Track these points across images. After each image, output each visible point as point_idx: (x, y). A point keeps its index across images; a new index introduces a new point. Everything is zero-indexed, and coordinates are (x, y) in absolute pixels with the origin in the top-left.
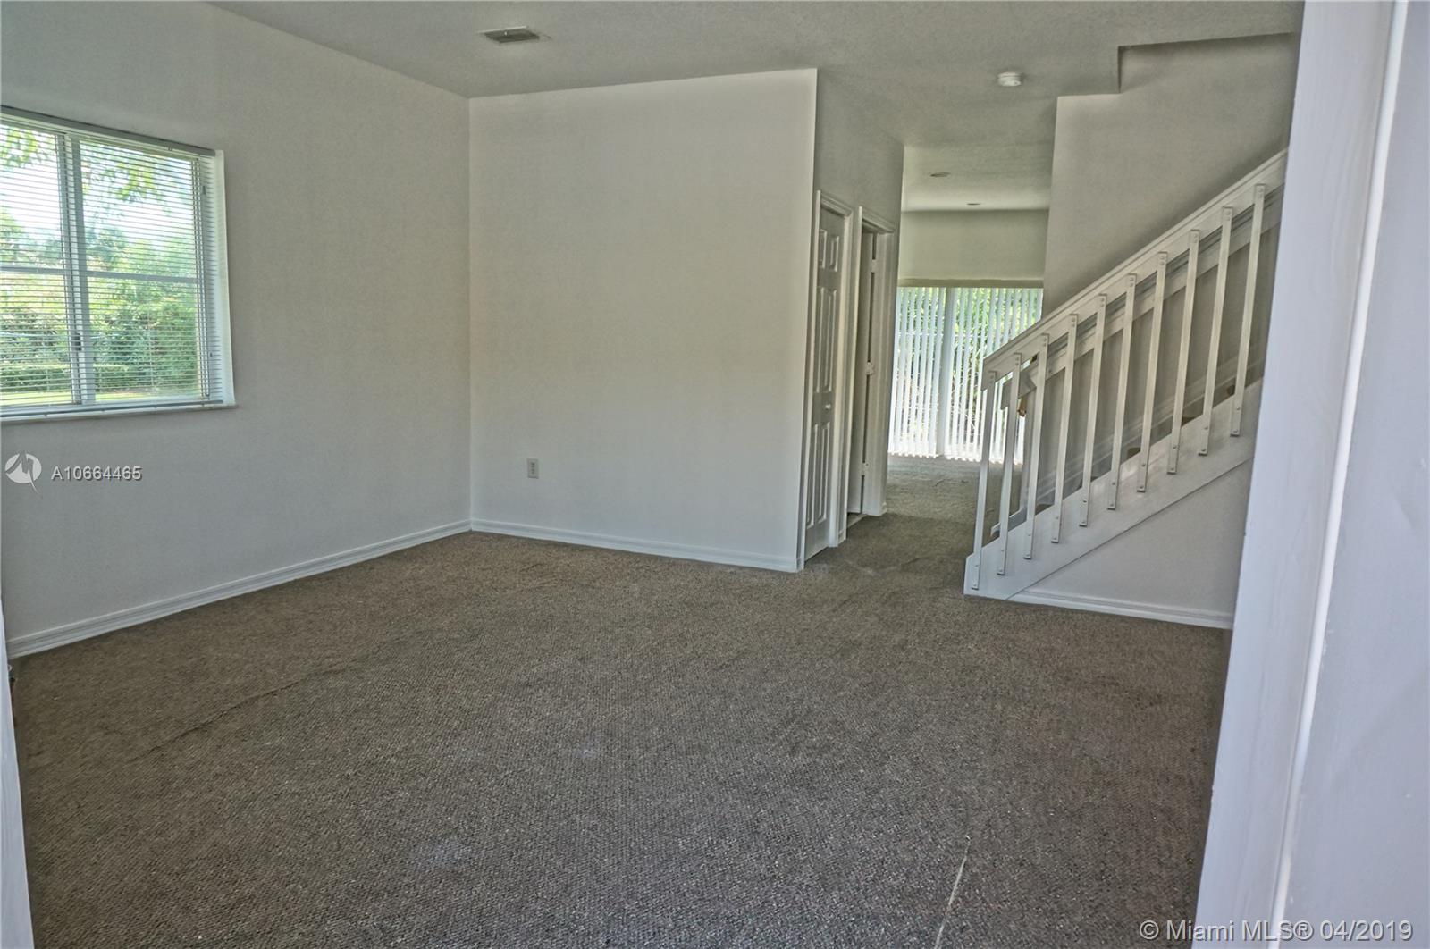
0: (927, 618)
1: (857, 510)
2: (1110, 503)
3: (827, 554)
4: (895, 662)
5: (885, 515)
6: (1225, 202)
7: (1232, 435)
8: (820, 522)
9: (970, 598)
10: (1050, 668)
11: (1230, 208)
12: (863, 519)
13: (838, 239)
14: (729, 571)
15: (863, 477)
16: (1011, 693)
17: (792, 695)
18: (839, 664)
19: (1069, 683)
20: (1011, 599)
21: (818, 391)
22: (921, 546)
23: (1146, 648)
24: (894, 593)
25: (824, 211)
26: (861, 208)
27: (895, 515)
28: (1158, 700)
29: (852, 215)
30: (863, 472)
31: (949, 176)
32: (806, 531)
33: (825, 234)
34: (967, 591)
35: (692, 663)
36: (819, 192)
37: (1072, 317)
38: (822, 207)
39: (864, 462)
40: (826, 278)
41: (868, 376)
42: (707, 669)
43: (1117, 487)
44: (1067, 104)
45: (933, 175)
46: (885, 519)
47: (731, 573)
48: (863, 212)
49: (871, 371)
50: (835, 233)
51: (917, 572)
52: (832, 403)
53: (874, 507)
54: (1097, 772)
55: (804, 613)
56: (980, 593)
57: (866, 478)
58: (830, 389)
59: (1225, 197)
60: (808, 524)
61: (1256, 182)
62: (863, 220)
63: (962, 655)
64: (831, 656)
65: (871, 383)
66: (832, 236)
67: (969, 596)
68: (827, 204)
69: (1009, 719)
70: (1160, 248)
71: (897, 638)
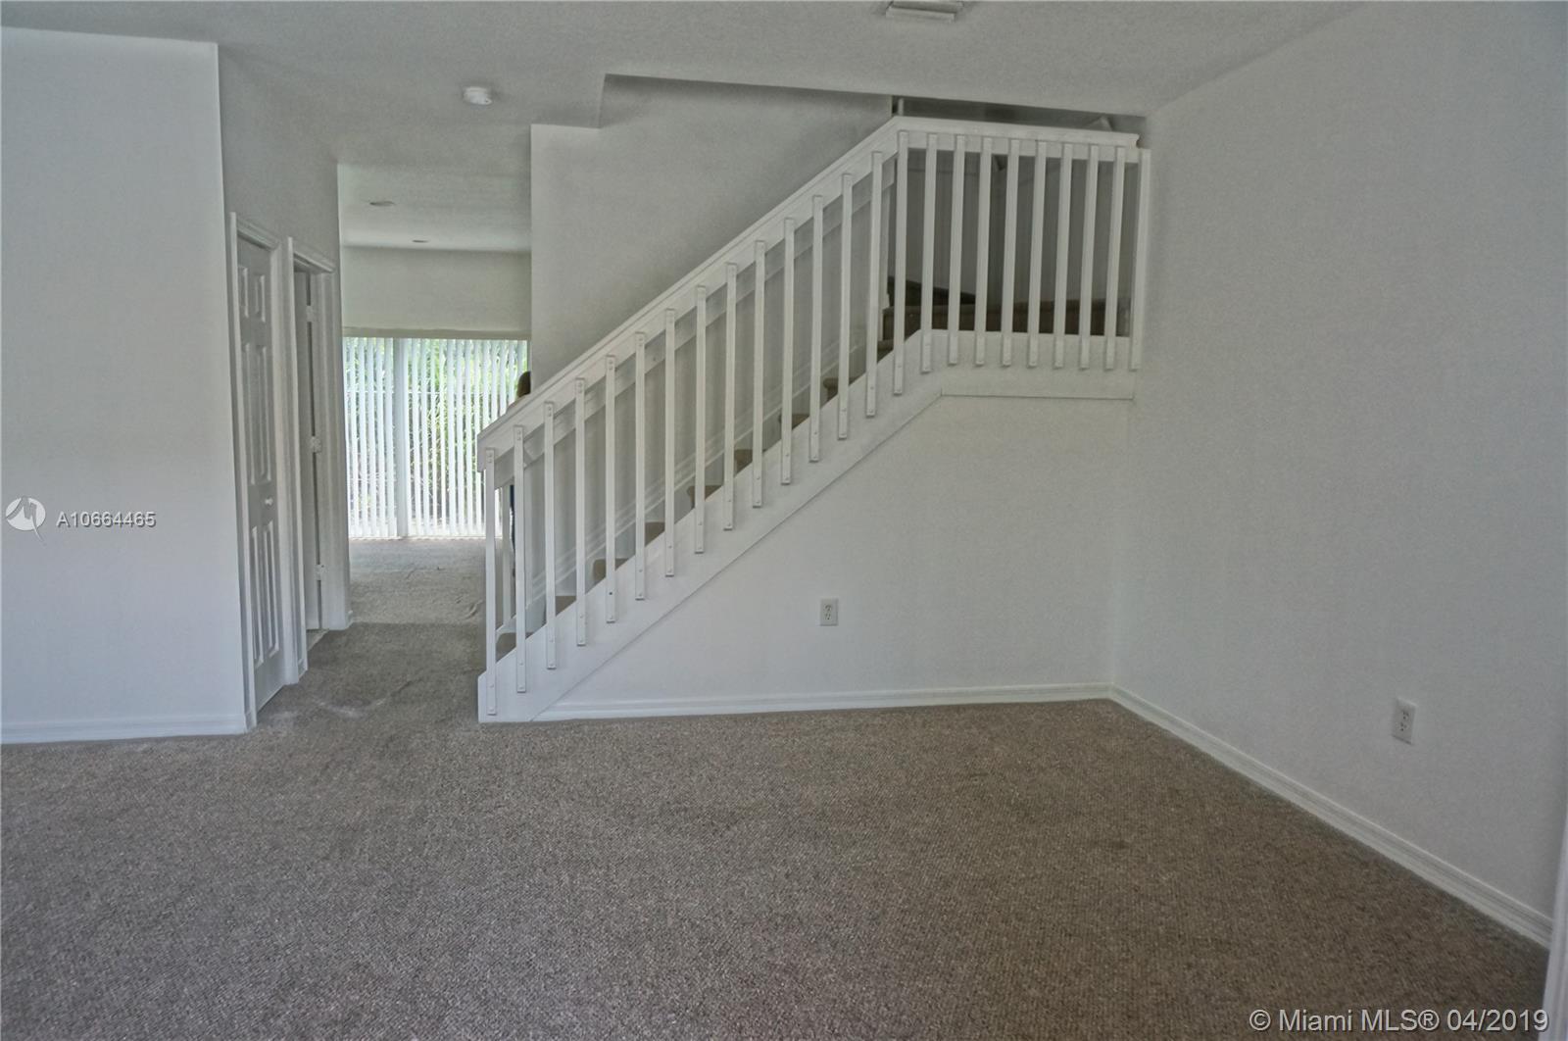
0: (443, 768)
1: (315, 624)
2: (638, 593)
3: (287, 696)
4: (417, 845)
5: (354, 627)
6: (727, 258)
7: (755, 507)
8: (271, 655)
9: (489, 728)
10: (607, 806)
11: (734, 264)
12: (325, 636)
13: (263, 278)
14: (140, 749)
15: (319, 582)
16: (574, 853)
17: (280, 939)
18: (341, 868)
19: (636, 820)
20: (535, 720)
21: (253, 482)
22: (409, 663)
23: (699, 754)
24: (392, 739)
25: (244, 242)
26: (290, 240)
27: (366, 626)
28: (732, 819)
29: (280, 248)
30: (319, 576)
31: (392, 207)
32: (255, 671)
33: (246, 270)
34: (483, 717)
35: (102, 927)
36: (233, 216)
37: (578, 382)
38: (240, 236)
39: (319, 563)
40: (254, 331)
41: (314, 454)
42: (131, 931)
43: (645, 574)
44: (543, 134)
45: (373, 204)
46: (355, 631)
47: (145, 752)
48: (294, 246)
49: (318, 448)
50: (260, 270)
51: (413, 702)
52: (273, 495)
53: (337, 618)
54: (703, 941)
55: (271, 795)
56: (501, 719)
57: (322, 583)
58: (269, 478)
59: (728, 251)
60: (255, 661)
61: (755, 238)
62: (295, 256)
63: (500, 811)
64: (326, 858)
65: (319, 464)
66: (255, 274)
67: (486, 724)
68: (246, 232)
69: (582, 892)
70: (665, 305)
71: (412, 804)
